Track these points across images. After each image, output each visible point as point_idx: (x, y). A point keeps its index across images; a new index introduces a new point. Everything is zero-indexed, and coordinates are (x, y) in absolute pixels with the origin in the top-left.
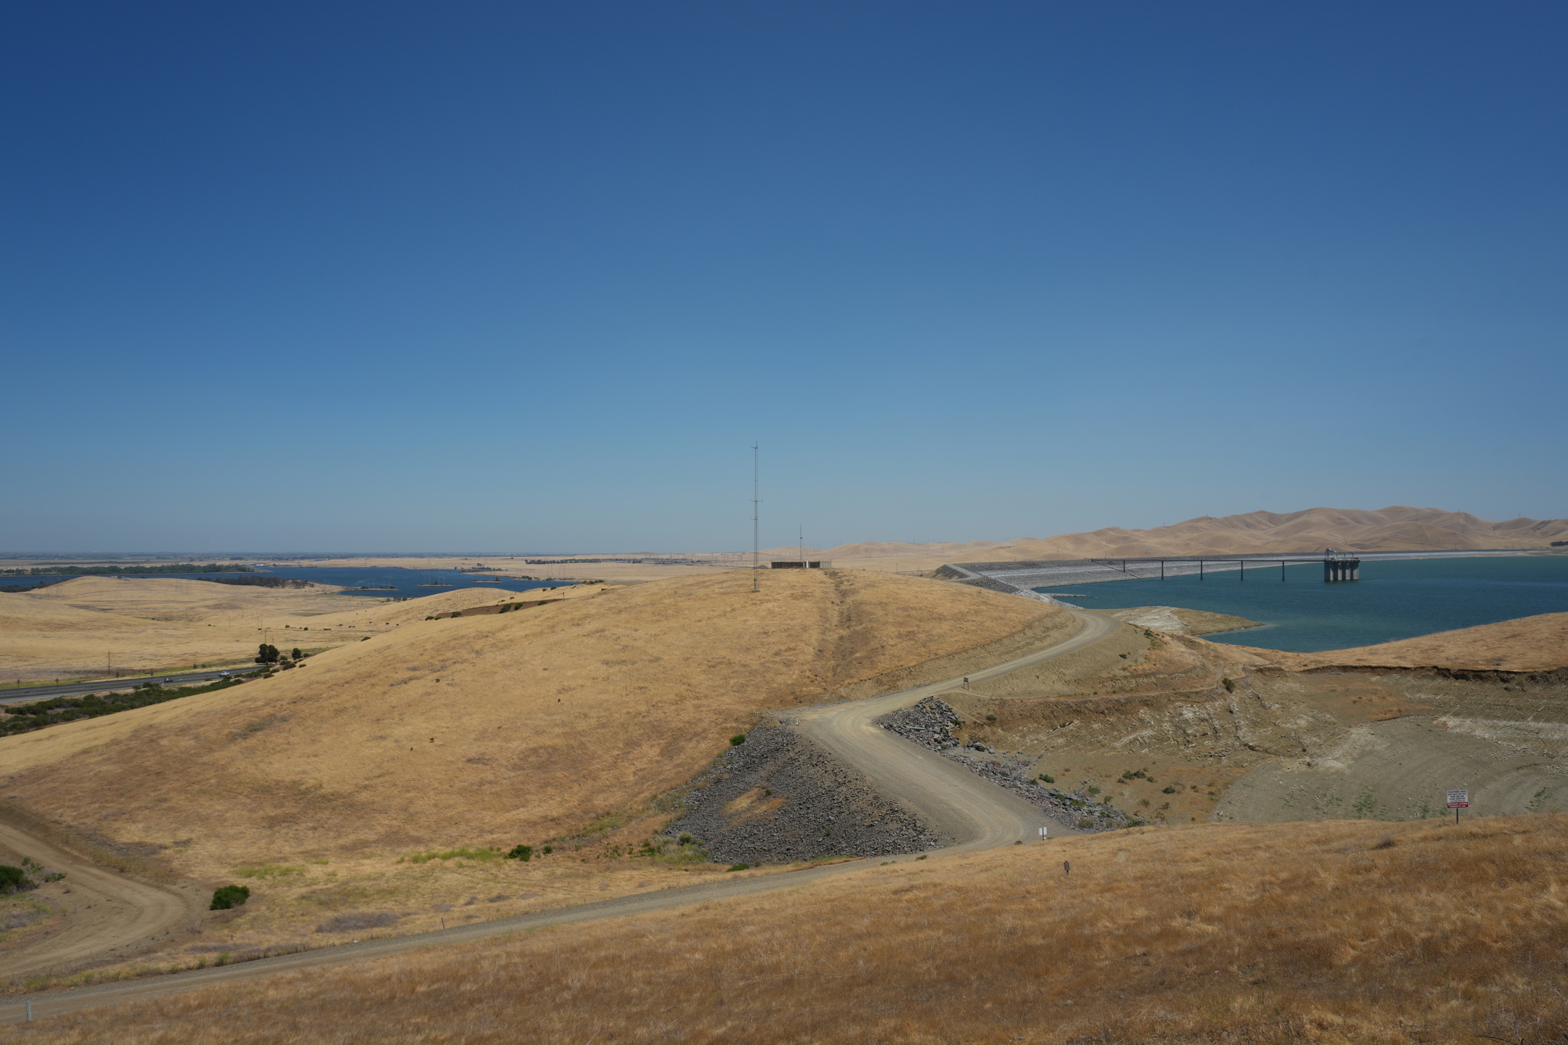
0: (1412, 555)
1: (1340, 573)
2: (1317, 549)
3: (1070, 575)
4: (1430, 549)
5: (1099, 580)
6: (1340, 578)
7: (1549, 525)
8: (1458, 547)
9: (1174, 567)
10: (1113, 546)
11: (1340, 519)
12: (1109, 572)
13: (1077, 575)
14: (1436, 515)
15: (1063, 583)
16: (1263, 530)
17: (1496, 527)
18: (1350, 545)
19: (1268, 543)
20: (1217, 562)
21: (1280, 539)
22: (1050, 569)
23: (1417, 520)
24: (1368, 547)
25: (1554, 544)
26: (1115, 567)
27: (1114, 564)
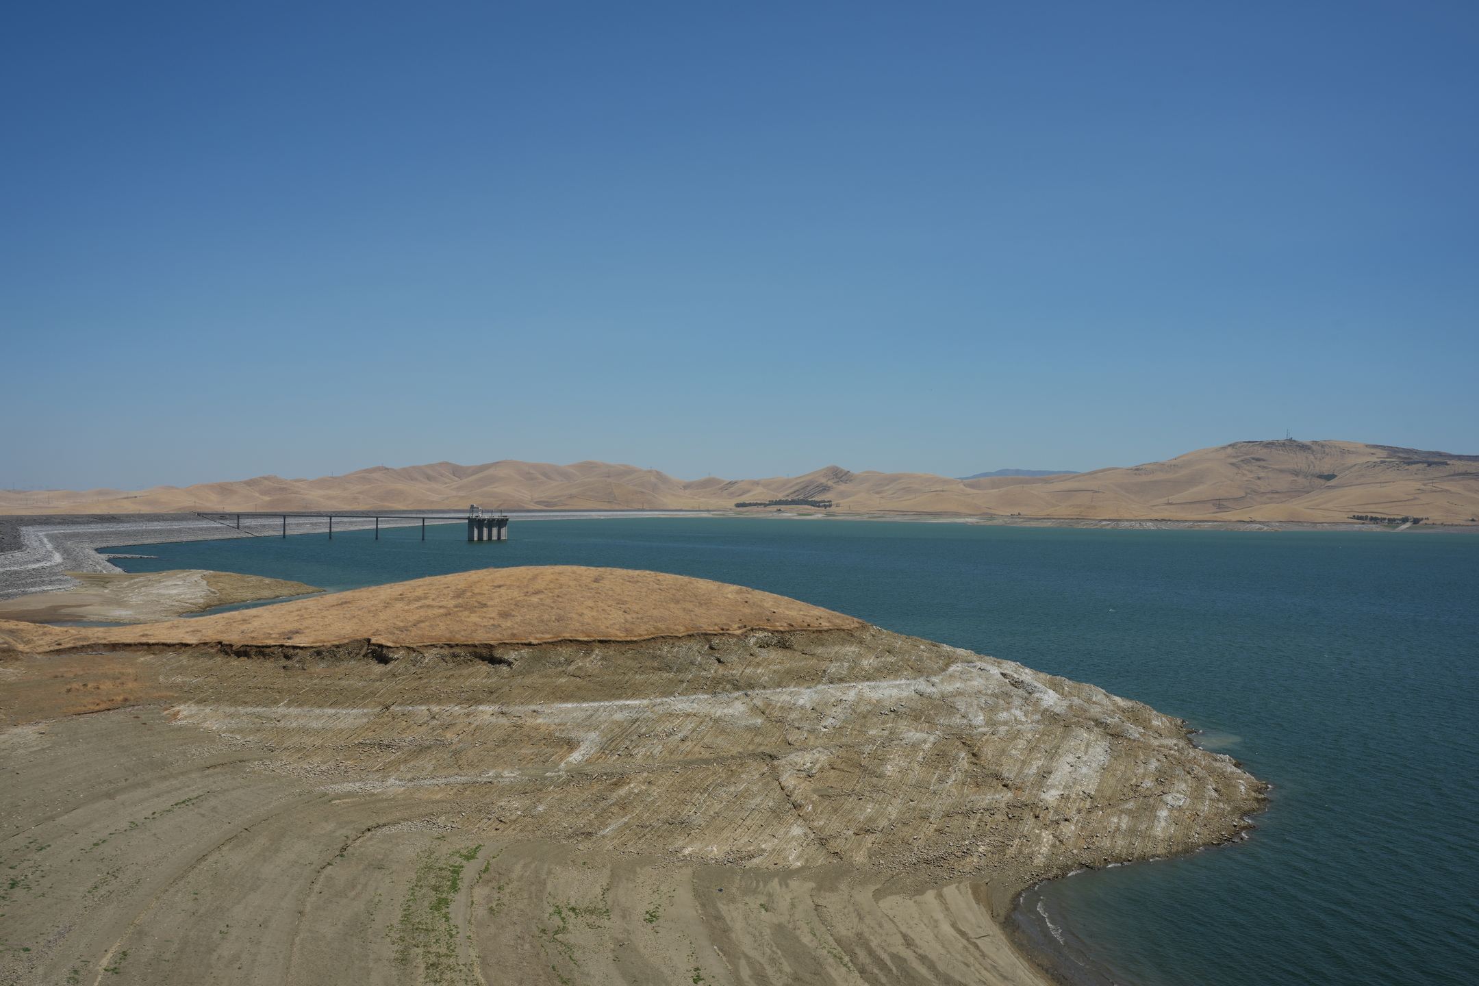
0: (595, 515)
1: (485, 531)
2: (499, 506)
3: (161, 532)
4: (617, 508)
5: (199, 538)
6: (485, 538)
7: (737, 486)
8: (646, 507)
9: (307, 524)
10: (267, 498)
11: (529, 473)
12: (217, 528)
13: (171, 531)
14: (628, 471)
15: (146, 542)
16: (446, 483)
17: (687, 486)
18: (536, 503)
19: (447, 498)
20: (365, 519)
21: (461, 494)
22: (134, 524)
23: (608, 477)
24: (555, 505)
25: (738, 505)
26: (227, 523)
27: (227, 519)
